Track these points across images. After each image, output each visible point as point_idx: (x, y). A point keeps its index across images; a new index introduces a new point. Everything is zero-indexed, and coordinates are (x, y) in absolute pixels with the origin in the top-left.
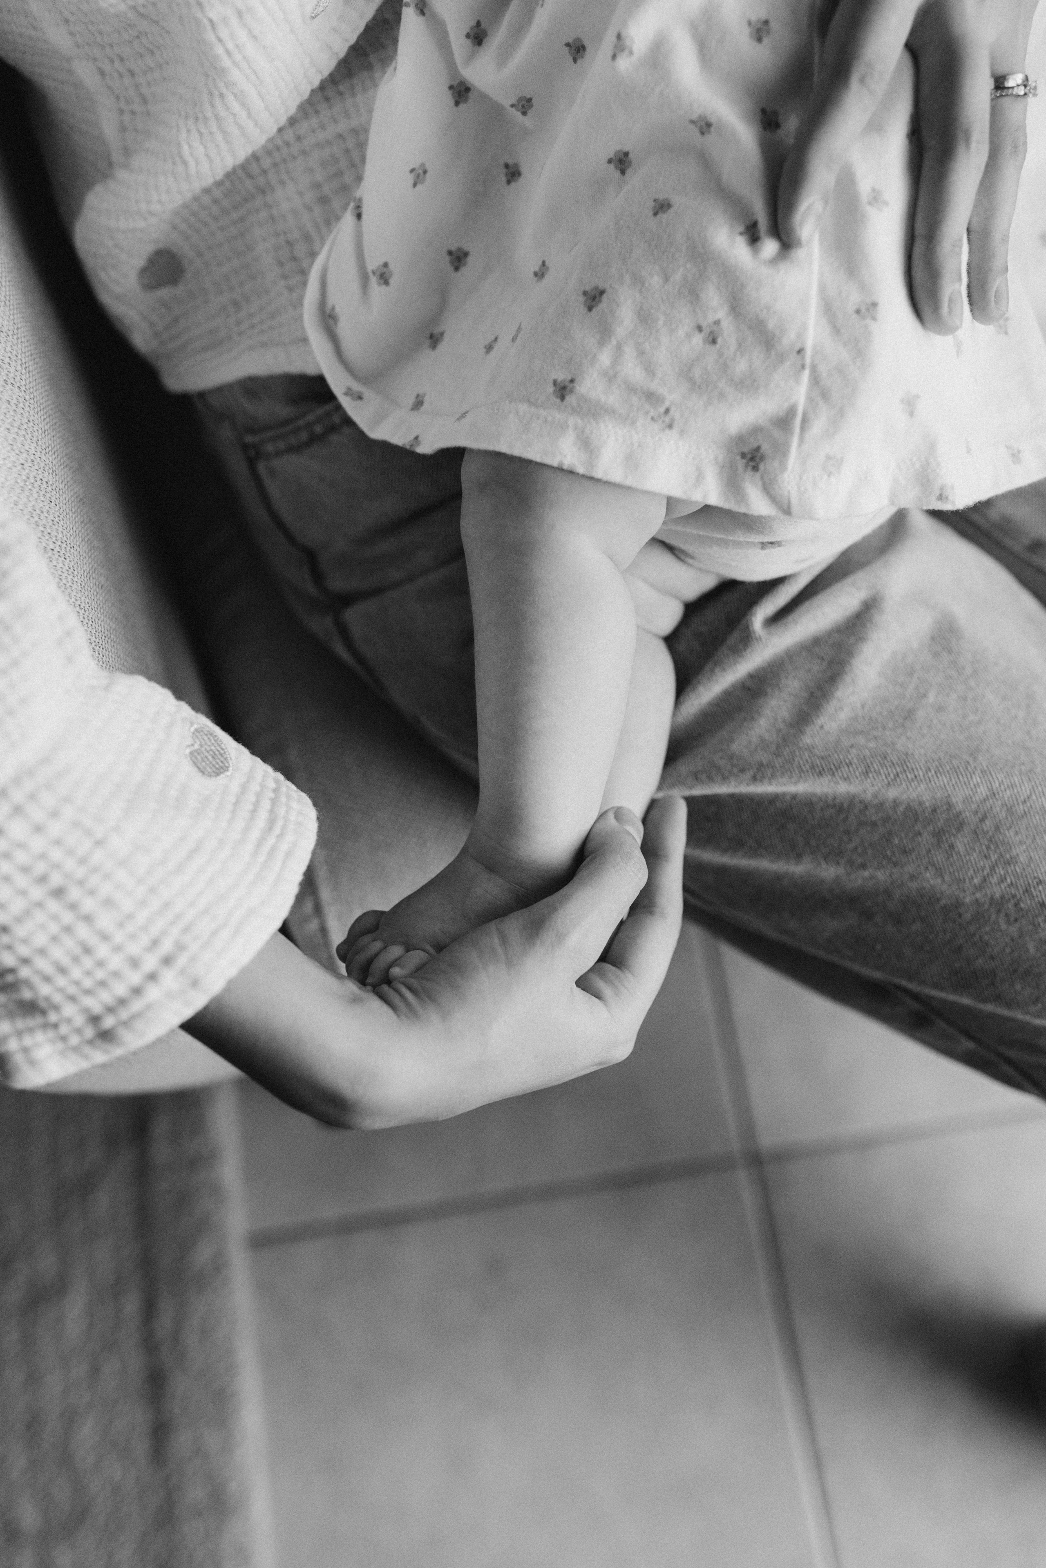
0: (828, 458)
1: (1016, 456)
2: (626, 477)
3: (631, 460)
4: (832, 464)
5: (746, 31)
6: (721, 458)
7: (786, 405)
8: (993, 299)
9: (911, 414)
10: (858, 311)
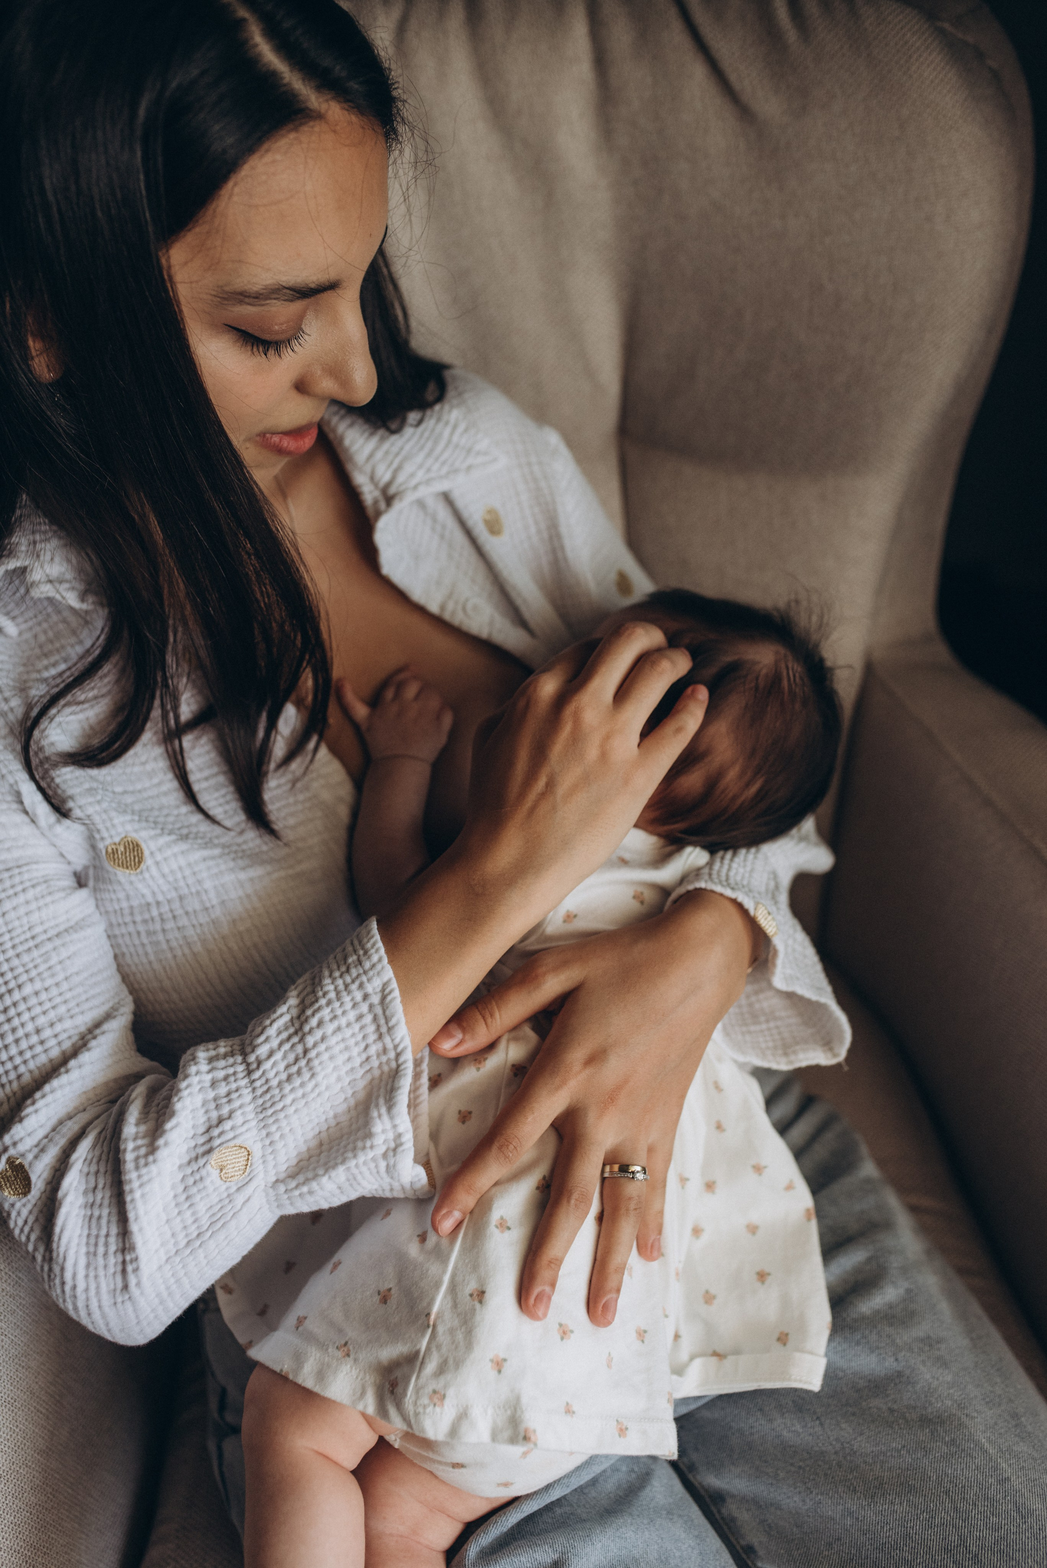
0: (435, 1392)
1: (622, 1431)
2: (315, 1386)
3: (321, 1375)
4: (438, 1396)
5: (456, 1116)
6: (378, 1381)
7: (414, 1350)
8: (600, 1308)
9: (500, 1372)
10: (471, 1295)
